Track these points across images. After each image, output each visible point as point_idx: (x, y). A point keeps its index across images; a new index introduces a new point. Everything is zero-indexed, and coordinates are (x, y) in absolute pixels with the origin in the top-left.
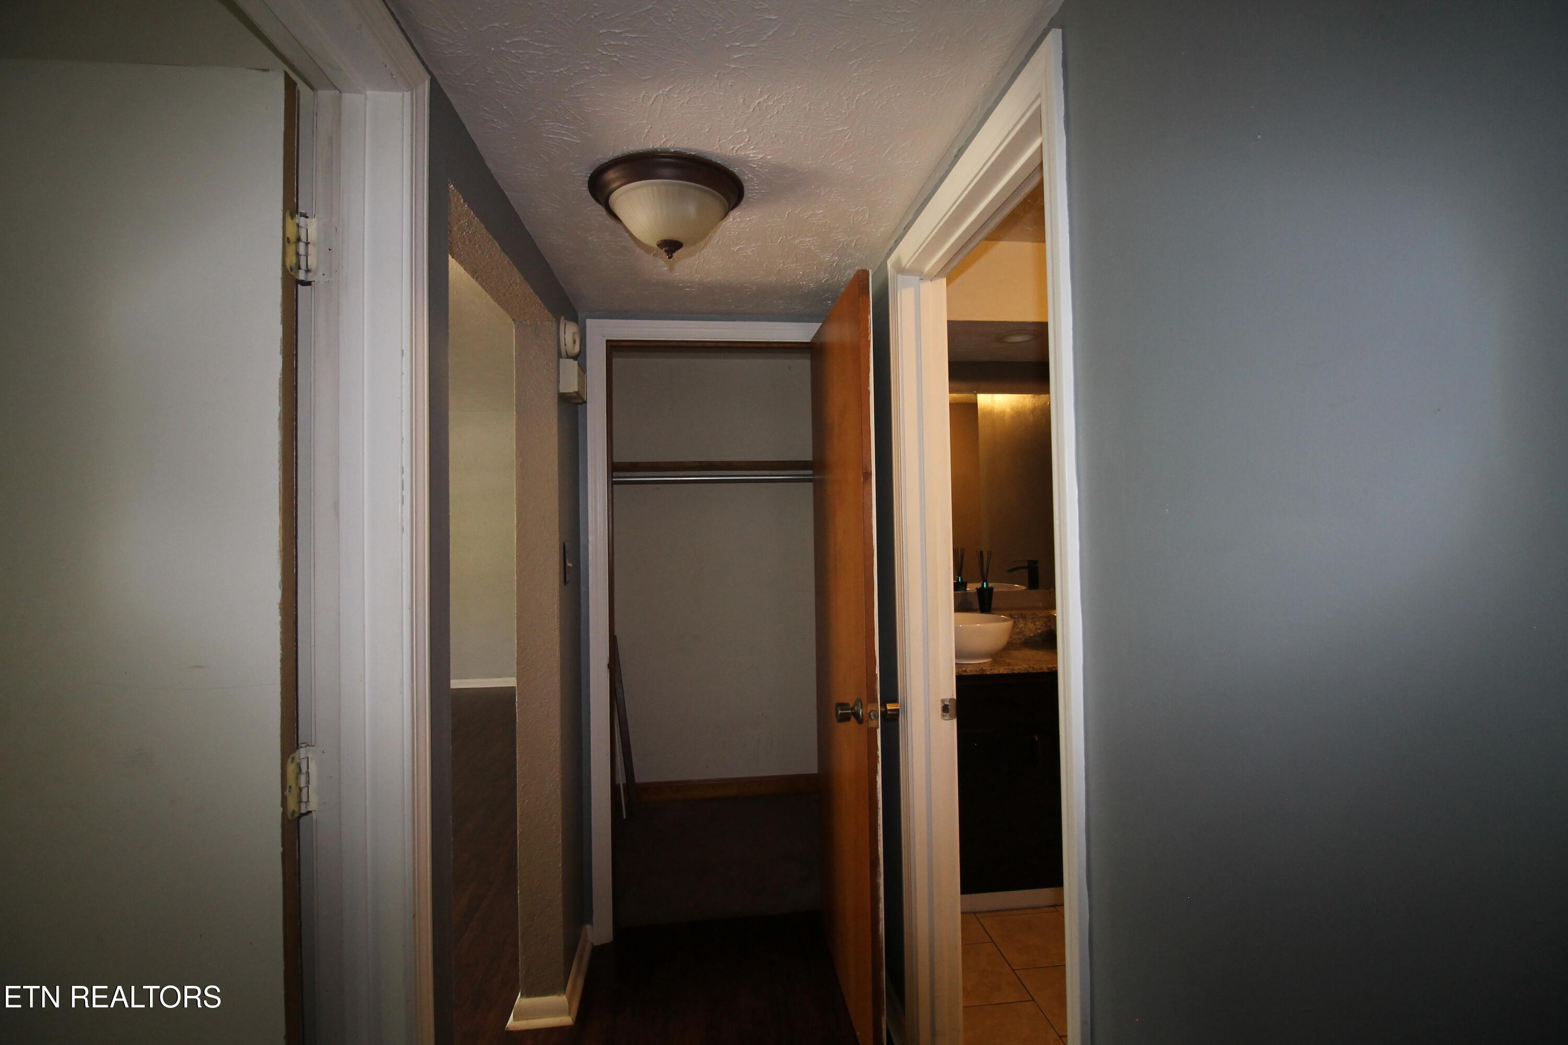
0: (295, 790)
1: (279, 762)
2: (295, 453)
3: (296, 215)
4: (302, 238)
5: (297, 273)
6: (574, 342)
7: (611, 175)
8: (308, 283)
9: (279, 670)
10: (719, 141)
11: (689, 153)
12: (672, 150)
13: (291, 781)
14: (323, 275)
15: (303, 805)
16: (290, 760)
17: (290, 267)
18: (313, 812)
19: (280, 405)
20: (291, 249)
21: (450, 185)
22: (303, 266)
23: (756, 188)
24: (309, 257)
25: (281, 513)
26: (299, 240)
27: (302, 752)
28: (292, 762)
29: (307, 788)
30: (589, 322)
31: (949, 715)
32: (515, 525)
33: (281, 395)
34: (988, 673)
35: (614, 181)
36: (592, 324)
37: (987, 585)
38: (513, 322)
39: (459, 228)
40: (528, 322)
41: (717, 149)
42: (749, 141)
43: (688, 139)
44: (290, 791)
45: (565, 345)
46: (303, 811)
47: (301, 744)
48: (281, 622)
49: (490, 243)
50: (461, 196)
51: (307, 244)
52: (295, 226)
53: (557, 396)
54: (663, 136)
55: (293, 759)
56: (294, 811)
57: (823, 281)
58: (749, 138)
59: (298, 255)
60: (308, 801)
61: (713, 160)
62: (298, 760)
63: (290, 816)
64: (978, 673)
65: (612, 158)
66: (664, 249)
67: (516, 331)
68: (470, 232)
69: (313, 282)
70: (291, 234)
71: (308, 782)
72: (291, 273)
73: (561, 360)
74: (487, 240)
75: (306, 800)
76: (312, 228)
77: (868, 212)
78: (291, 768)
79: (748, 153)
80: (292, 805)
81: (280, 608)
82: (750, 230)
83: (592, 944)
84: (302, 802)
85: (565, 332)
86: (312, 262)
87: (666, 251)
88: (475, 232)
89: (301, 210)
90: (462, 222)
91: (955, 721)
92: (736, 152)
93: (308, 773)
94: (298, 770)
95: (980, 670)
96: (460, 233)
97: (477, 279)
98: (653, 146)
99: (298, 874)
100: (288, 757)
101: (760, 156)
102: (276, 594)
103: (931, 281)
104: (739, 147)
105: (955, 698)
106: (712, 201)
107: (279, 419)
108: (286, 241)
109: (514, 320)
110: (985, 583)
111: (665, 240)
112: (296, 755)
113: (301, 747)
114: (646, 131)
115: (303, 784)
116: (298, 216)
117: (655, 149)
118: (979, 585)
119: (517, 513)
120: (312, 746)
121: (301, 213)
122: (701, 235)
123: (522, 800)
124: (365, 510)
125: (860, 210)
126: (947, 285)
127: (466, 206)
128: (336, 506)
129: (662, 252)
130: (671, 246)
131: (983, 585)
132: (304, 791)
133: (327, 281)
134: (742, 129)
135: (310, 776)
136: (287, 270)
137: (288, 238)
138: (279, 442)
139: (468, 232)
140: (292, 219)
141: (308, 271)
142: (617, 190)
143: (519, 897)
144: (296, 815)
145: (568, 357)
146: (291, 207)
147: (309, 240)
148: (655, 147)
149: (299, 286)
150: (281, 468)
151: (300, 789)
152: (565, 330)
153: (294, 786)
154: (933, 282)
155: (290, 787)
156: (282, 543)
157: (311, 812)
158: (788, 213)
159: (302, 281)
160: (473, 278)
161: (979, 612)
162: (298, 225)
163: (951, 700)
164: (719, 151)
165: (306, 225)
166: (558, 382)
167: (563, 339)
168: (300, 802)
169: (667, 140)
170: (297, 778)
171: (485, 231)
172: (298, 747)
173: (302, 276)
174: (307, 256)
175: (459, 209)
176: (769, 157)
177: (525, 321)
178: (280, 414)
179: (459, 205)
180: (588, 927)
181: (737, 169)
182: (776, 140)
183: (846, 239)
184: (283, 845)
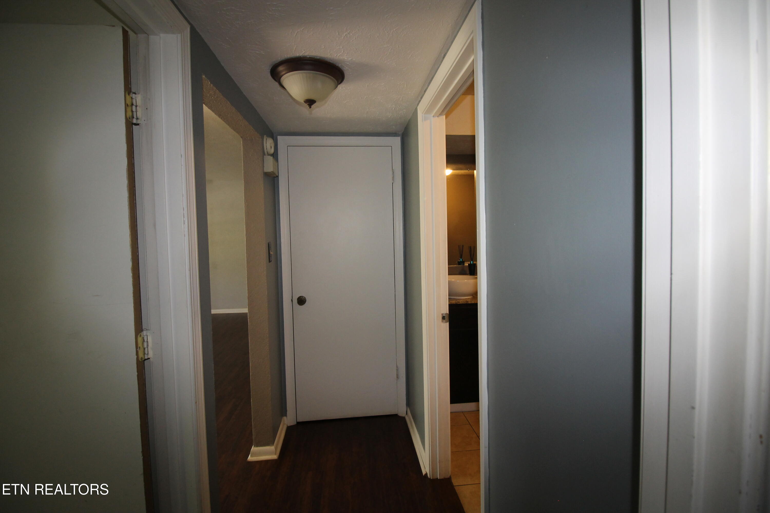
0: (142, 349)
1: (134, 336)
2: (135, 202)
3: (131, 93)
4: (134, 103)
5: (132, 120)
6: (271, 147)
7: (281, 68)
8: (138, 124)
9: (132, 297)
10: (330, 52)
11: (316, 58)
12: (308, 57)
13: (140, 345)
14: (144, 120)
15: (146, 355)
16: (139, 336)
17: (129, 117)
18: (150, 358)
19: (127, 180)
20: (129, 109)
21: (203, 76)
22: (135, 117)
23: (351, 73)
24: (137, 112)
25: (130, 228)
26: (132, 105)
27: (145, 333)
28: (140, 337)
29: (147, 348)
30: (279, 137)
31: (445, 321)
32: (245, 234)
33: (127, 176)
34: (469, 303)
35: (282, 71)
36: (280, 139)
37: (473, 262)
38: (241, 138)
39: (210, 95)
40: (248, 138)
41: (329, 56)
42: (344, 52)
43: (315, 51)
44: (139, 349)
45: (267, 149)
46: (146, 358)
47: (144, 329)
48: (132, 276)
49: (225, 102)
50: (209, 81)
51: (136, 106)
52: (131, 98)
53: (263, 173)
54: (303, 50)
55: (140, 335)
56: (142, 358)
57: (389, 117)
58: (344, 50)
59: (132, 111)
60: (148, 354)
61: (328, 61)
62: (143, 336)
63: (140, 360)
64: (465, 303)
65: (280, 61)
66: (307, 104)
67: (243, 142)
68: (215, 97)
69: (140, 124)
70: (129, 102)
71: (148, 345)
72: (129, 120)
73: (265, 156)
74: (224, 100)
75: (147, 353)
76: (138, 99)
77: (406, 84)
78: (140, 339)
79: (344, 57)
80: (141, 355)
81: (131, 270)
82: (350, 93)
83: (287, 425)
84: (145, 354)
85: (266, 143)
86: (139, 114)
87: (308, 105)
88: (217, 97)
89: (133, 90)
90: (211, 92)
91: (448, 323)
92: (339, 57)
93: (147, 342)
94: (143, 340)
95: (466, 301)
96: (211, 97)
97: (221, 119)
98: (299, 55)
99: (144, 385)
100: (138, 334)
101: (350, 59)
102: (129, 264)
103: (438, 117)
104: (339, 55)
105: (448, 313)
106: (329, 81)
107: (127, 186)
108: (126, 105)
109: (241, 137)
110: (472, 262)
111: (307, 100)
112: (142, 334)
113: (144, 331)
114: (295, 48)
115: (145, 346)
116: (132, 93)
117: (300, 56)
118: (469, 263)
119: (246, 229)
120: (149, 330)
121: (133, 92)
122: (325, 97)
123: (252, 360)
124: (167, 227)
125: (402, 83)
126: (446, 119)
127: (212, 85)
128: (155, 225)
129: (306, 105)
130: (310, 102)
131: (471, 262)
132: (146, 349)
133: (146, 123)
134: (340, 46)
135: (148, 343)
136: (127, 118)
137: (127, 104)
138: (128, 197)
139: (214, 97)
140: (129, 95)
141: (137, 119)
142: (284, 76)
143: (252, 403)
144: (143, 359)
145: (269, 155)
146: (128, 89)
147: (137, 105)
148: (300, 55)
149: (133, 126)
150: (129, 208)
151: (144, 349)
152: (266, 141)
153: (141, 347)
154: (439, 117)
155: (140, 347)
156: (131, 242)
157: (149, 358)
158: (368, 85)
159: (135, 123)
160: (220, 118)
161: (469, 275)
162: (132, 98)
163: (446, 314)
164: (330, 57)
165: (136, 98)
166: (264, 167)
167: (266, 146)
168: (144, 354)
169: (305, 52)
170: (143, 344)
171: (222, 97)
172: (142, 331)
173: (135, 121)
174: (136, 112)
175: (209, 86)
176: (354, 59)
177: (247, 138)
178: (127, 185)
179: (207, 84)
180: (285, 418)
181: (340, 65)
182: (356, 51)
183: (397, 97)
184: (138, 372)
